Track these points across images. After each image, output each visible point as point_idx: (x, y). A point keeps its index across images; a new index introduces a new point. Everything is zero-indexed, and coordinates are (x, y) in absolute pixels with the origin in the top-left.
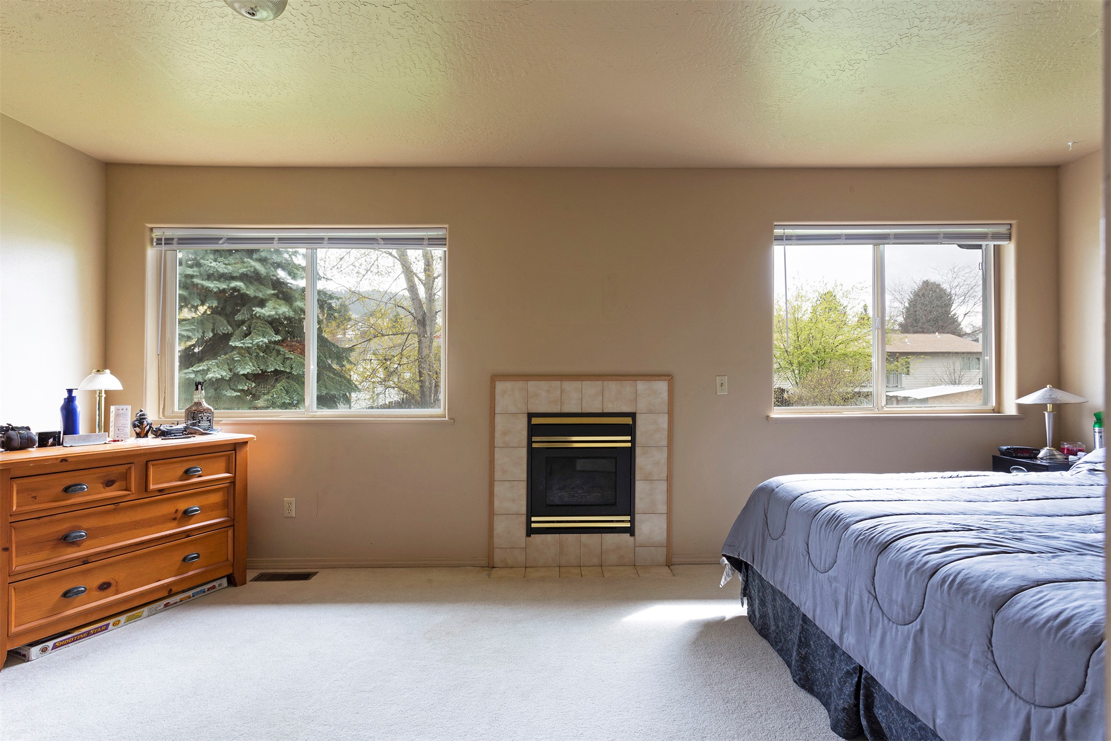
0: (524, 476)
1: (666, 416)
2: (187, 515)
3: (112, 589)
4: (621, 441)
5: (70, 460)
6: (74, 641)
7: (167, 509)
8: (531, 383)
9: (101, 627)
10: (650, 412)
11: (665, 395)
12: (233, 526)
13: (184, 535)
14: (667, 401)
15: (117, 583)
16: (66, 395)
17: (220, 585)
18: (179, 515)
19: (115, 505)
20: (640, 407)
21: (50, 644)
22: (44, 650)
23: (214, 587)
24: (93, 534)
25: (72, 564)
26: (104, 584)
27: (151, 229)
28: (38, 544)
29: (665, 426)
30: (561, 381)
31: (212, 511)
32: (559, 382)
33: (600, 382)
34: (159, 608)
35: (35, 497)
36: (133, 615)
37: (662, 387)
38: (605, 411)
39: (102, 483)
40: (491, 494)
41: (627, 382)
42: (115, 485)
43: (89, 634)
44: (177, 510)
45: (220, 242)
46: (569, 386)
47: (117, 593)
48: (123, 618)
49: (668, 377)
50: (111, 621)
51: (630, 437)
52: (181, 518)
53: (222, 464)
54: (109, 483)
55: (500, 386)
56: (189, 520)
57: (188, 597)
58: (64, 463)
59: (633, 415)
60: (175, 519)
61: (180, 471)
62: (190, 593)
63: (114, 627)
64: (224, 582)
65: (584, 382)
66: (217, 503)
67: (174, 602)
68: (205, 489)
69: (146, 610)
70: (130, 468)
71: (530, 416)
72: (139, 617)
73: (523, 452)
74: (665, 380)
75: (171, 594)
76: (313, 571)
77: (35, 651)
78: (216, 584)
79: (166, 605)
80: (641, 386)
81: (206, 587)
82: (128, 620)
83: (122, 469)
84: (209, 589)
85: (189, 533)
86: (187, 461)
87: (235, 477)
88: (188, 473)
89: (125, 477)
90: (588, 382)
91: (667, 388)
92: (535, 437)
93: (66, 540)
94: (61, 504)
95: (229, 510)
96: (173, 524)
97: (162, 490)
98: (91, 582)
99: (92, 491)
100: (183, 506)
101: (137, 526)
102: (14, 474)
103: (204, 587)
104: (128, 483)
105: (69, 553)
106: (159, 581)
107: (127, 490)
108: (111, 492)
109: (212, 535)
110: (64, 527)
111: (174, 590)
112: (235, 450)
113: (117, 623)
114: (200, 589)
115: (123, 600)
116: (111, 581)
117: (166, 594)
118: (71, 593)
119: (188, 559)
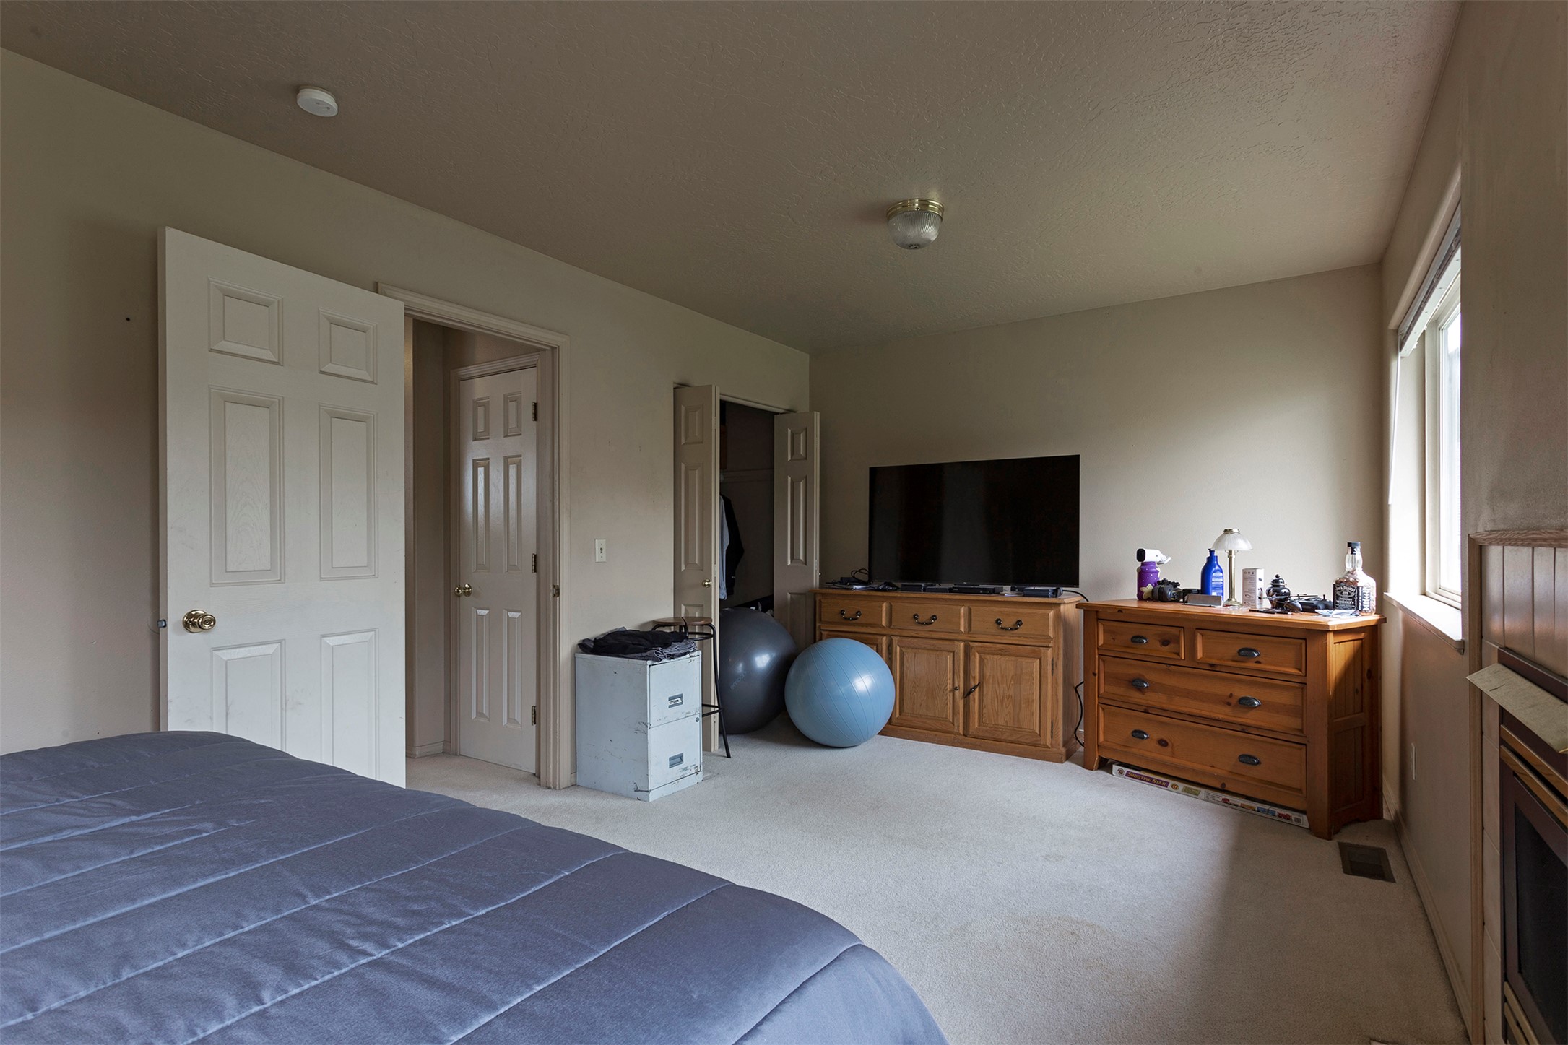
2: (1245, 703)
3: (1169, 749)
5: (1124, 612)
6: (1140, 779)
7: (1222, 689)
9: (1162, 781)
12: (1306, 745)
13: (1239, 728)
15: (1173, 745)
16: (1208, 556)
17: (1298, 820)
18: (1234, 701)
19: (1168, 665)
21: (1126, 770)
22: (1121, 772)
23: (1290, 818)
24: (1155, 688)
25: (1138, 707)
26: (1163, 740)
28: (1118, 680)
31: (1276, 712)
34: (1216, 799)
35: (1113, 639)
36: (1191, 789)
39: (1160, 641)
42: (1167, 647)
43: (1152, 781)
44: (1231, 694)
47: (1173, 755)
48: (1181, 786)
50: (1171, 782)
52: (1236, 705)
53: (1289, 655)
54: (1165, 643)
56: (1246, 712)
57: (1251, 807)
60: (1229, 704)
61: (1234, 650)
62: (1256, 805)
63: (1172, 789)
64: (1305, 820)
66: (1285, 705)
67: (1233, 802)
68: (1267, 679)
69: (1203, 791)
70: (1180, 632)
72: (1196, 794)
75: (1225, 789)
77: (1115, 768)
78: (1293, 815)
79: (1225, 801)
81: (1278, 811)
82: (1186, 791)
83: (1176, 630)
84: (1280, 816)
85: (1245, 727)
86: (1241, 638)
87: (1307, 676)
88: (1245, 654)
89: (1177, 640)
93: (1136, 684)
94: (1129, 650)
95: (1303, 721)
96: (1228, 710)
97: (1212, 665)
98: (1154, 733)
99: (1151, 644)
100: (1240, 692)
101: (1189, 694)
102: (1101, 616)
103: (1273, 809)
104: (1179, 648)
105: (1136, 697)
106: (1212, 766)
107: (1178, 654)
108: (1166, 651)
109: (1271, 743)
110: (1133, 672)
111: (1228, 787)
112: (1305, 639)
113: (1175, 787)
114: (1266, 807)
115: (1180, 768)
116: (1168, 741)
117: (1219, 786)
118: (1138, 734)
119: (1247, 759)
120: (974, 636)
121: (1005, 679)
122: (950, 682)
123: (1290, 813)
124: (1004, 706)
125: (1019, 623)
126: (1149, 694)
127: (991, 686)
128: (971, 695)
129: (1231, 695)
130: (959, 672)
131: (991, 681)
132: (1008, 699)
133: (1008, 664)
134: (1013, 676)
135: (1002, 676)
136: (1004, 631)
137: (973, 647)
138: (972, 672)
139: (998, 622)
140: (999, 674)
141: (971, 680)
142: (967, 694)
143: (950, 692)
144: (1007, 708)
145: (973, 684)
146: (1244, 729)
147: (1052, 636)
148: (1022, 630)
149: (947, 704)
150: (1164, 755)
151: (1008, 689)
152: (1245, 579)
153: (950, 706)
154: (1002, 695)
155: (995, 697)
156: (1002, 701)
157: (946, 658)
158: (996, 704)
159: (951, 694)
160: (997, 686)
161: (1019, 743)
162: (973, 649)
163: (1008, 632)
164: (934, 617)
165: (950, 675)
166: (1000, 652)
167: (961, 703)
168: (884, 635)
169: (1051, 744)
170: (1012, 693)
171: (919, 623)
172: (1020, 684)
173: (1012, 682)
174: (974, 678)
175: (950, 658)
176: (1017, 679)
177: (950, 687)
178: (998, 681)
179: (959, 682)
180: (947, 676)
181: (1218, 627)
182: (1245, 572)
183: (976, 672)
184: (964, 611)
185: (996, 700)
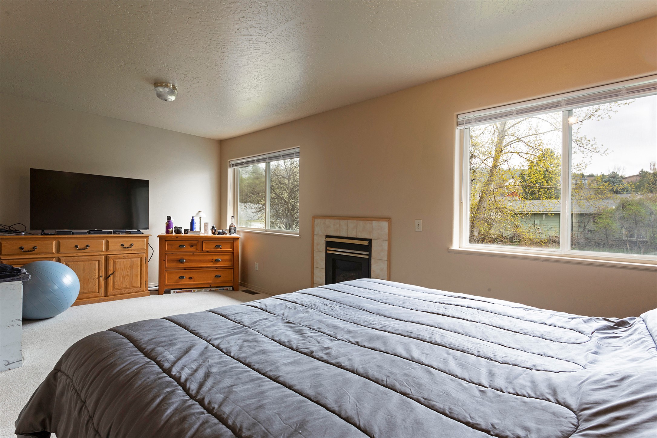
0: (324, 267)
1: (387, 242)
2: (217, 261)
3: (193, 280)
4: (363, 255)
5: (179, 237)
6: (182, 292)
7: (210, 258)
8: (327, 220)
9: (190, 291)
10: (379, 239)
11: (386, 230)
12: (233, 268)
13: (215, 268)
14: (387, 234)
15: (194, 278)
16: (192, 218)
17: (229, 289)
18: (214, 261)
19: (193, 253)
20: (374, 237)
21: (176, 291)
22: (174, 292)
23: (227, 289)
24: (188, 261)
25: (182, 269)
26: (190, 277)
27: (230, 161)
28: (173, 261)
29: (386, 248)
30: (339, 220)
31: (226, 261)
32: (338, 220)
33: (355, 221)
34: (207, 291)
35: (172, 247)
37: (385, 224)
38: (358, 237)
39: (190, 246)
40: (312, 273)
41: (368, 221)
42: (193, 247)
43: (185, 292)
45: (243, 164)
46: (343, 222)
47: (194, 281)
48: (196, 290)
49: (388, 219)
50: (193, 290)
51: (368, 253)
52: (214, 262)
53: (229, 245)
54: (192, 246)
55: (317, 221)
56: (217, 263)
58: (177, 238)
59: (370, 241)
60: (212, 262)
61: (214, 246)
62: (218, 289)
64: (231, 288)
65: (348, 221)
66: (227, 259)
67: (213, 290)
68: (223, 253)
69: (203, 290)
70: (197, 242)
71: (327, 236)
72: (201, 291)
73: (324, 255)
74: (386, 221)
75: (210, 287)
76: (257, 292)
77: (172, 291)
78: (228, 288)
79: (210, 290)
80: (375, 223)
82: (198, 291)
83: (195, 242)
84: (225, 289)
86: (216, 242)
87: (234, 250)
88: (217, 247)
89: (196, 245)
90: (350, 221)
91: (387, 226)
92: (328, 248)
93: (180, 261)
94: (179, 250)
95: (232, 263)
96: (212, 263)
97: (207, 251)
98: (187, 276)
99: (187, 248)
100: (215, 258)
101: (200, 261)
102: (166, 240)
103: (223, 288)
104: (197, 247)
105: (181, 265)
106: (207, 281)
107: (197, 249)
108: (192, 249)
109: (225, 270)
110: (179, 257)
111: (212, 286)
112: (234, 241)
113: (194, 291)
114: (221, 288)
115: (196, 284)
116: (192, 277)
117: (209, 286)
118: (181, 278)
119: (217, 276)
120: (110, 252)
121: (126, 268)
122: (97, 274)
123: (227, 288)
124: (126, 279)
125: (131, 245)
126: (185, 264)
127: (119, 272)
128: (109, 278)
129: (213, 259)
130: (102, 269)
131: (119, 270)
132: (127, 276)
133: (127, 262)
134: (129, 267)
135: (125, 267)
136: (125, 249)
137: (110, 257)
138: (109, 268)
139: (122, 245)
140: (123, 266)
141: (109, 271)
142: (107, 278)
143: (97, 279)
144: (127, 280)
145: (110, 273)
146: (217, 268)
147: (146, 249)
148: (133, 247)
149: (95, 285)
150: (192, 282)
151: (127, 272)
152: (205, 226)
153: (97, 285)
154: (124, 275)
155: (121, 276)
156: (124, 278)
157: (95, 264)
158: (122, 279)
159: (97, 280)
160: (122, 272)
161: (132, 293)
162: (110, 258)
163: (127, 249)
164: (87, 246)
165: (97, 271)
166: (123, 257)
167: (102, 282)
168: (54, 257)
169: (145, 290)
170: (129, 273)
171: (80, 249)
172: (133, 269)
173: (129, 269)
174: (111, 270)
175: (97, 263)
176: (131, 267)
177: (97, 276)
178: (123, 270)
179: (102, 273)
180: (95, 272)
181: (210, 240)
182: (205, 224)
183: (111, 268)
184: (105, 242)
185: (122, 278)
